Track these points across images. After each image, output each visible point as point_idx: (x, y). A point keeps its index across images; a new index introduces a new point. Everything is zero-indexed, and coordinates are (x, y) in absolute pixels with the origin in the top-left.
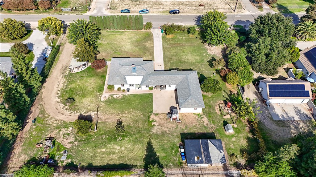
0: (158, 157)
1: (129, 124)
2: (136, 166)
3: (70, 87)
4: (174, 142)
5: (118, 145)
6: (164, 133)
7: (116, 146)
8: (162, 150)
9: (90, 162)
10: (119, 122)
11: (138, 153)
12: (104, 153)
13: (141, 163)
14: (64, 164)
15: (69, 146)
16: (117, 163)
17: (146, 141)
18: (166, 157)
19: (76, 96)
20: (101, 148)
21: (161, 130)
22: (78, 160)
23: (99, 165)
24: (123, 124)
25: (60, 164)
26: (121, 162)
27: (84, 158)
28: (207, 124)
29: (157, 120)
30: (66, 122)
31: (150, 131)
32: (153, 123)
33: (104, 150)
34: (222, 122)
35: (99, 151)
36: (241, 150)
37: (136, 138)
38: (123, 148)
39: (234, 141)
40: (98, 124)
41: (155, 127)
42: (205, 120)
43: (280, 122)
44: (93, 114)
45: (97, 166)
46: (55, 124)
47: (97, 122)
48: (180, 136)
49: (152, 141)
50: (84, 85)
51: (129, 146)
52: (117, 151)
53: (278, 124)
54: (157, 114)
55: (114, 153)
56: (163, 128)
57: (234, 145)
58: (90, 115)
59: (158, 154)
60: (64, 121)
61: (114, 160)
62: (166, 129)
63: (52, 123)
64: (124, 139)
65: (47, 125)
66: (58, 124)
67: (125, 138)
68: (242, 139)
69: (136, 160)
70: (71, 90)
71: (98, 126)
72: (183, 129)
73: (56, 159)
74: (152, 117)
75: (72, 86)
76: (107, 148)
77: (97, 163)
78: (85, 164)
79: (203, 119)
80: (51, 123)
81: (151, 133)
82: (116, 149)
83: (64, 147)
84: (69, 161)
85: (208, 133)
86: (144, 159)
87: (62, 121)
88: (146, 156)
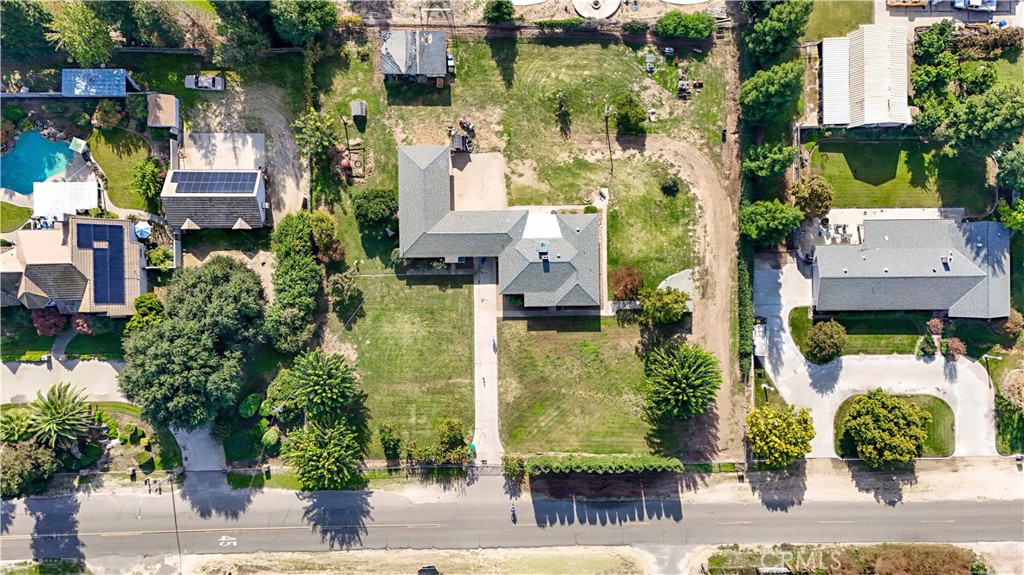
0: (493, 57)
1: (545, 129)
2: (530, 43)
3: (680, 229)
4: (464, 86)
5: (562, 80)
6: (482, 107)
7: (567, 79)
8: (485, 71)
9: (605, 51)
10: (566, 134)
11: (526, 65)
12: (584, 67)
13: (523, 48)
14: (647, 49)
15: (647, 81)
16: (561, 49)
17: (514, 90)
18: (480, 58)
19: (661, 201)
20: (591, 76)
21: (486, 112)
22: (626, 56)
23: (591, 45)
24: (558, 129)
25: (654, 48)
26: (553, 50)
27: (616, 58)
28: (397, 126)
29: (494, 136)
30: (664, 134)
31: (507, 110)
32: (500, 128)
33: (587, 73)
34: (367, 130)
35: (595, 72)
36: (348, 68)
37: (532, 96)
38: (553, 75)
39: (355, 86)
40: (605, 129)
41: (498, 119)
42: (399, 136)
43: (253, 128)
44: (619, 153)
45: (593, 43)
46: (684, 131)
47: (607, 133)
48: (453, 100)
49: (502, 89)
50: (651, 234)
51: (544, 80)
52: (564, 70)
53: (260, 123)
54: (494, 149)
55: (568, 66)
56: (482, 118)
57: (357, 78)
58: (624, 150)
59: (493, 63)
60: (669, 136)
61: (567, 55)
62: (477, 114)
63: (690, 133)
64: (554, 94)
65: (697, 126)
66: (679, 130)
67: (551, 96)
68: (339, 91)
69: (530, 54)
70: (675, 218)
71: (604, 124)
72: (446, 113)
73: (662, 58)
74: (502, 145)
75: (677, 231)
76: (581, 76)
77: (594, 49)
78: (612, 46)
79: (404, 136)
80: (692, 131)
81: (505, 106)
82: (565, 74)
83: (656, 80)
84: (640, 54)
85: (399, 105)
86: (515, 54)
87: (674, 137)
88: (513, 61)
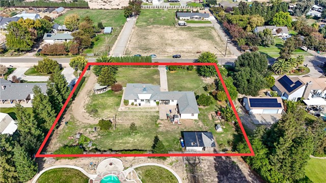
0: (164, 146)
1: (141, 125)
2: (146, 150)
4: (176, 137)
5: (132, 138)
6: (168, 131)
7: (130, 139)
8: (167, 141)
9: (110, 148)
10: (133, 124)
11: (148, 143)
12: (121, 143)
14: (90, 149)
15: (93, 139)
16: (131, 148)
17: (154, 136)
18: (169, 145)
19: (99, 108)
20: (119, 140)
21: (165, 129)
22: (101, 147)
24: (136, 125)
25: (87, 149)
26: (135, 148)
29: (162, 123)
30: (91, 124)
32: (159, 125)
34: (214, 125)
36: (228, 141)
37: (146, 134)
38: (136, 140)
39: (223, 136)
41: (160, 128)
42: (201, 124)
47: (115, 124)
48: (180, 133)
49: (159, 136)
50: (105, 102)
51: (140, 139)
52: (131, 142)
54: (162, 120)
55: (128, 143)
57: (223, 139)
58: (110, 120)
63: (80, 125)
64: (136, 135)
65: (77, 126)
66: (84, 125)
68: (229, 135)
69: (146, 147)
70: (95, 105)
71: (116, 127)
72: (183, 129)
73: (84, 146)
74: (159, 121)
75: (96, 102)
76: (123, 140)
77: (116, 148)
78: (106, 149)
79: (198, 123)
81: (158, 131)
83: (89, 139)
84: (94, 147)
86: (152, 147)
87: (88, 123)
88: (154, 144)
